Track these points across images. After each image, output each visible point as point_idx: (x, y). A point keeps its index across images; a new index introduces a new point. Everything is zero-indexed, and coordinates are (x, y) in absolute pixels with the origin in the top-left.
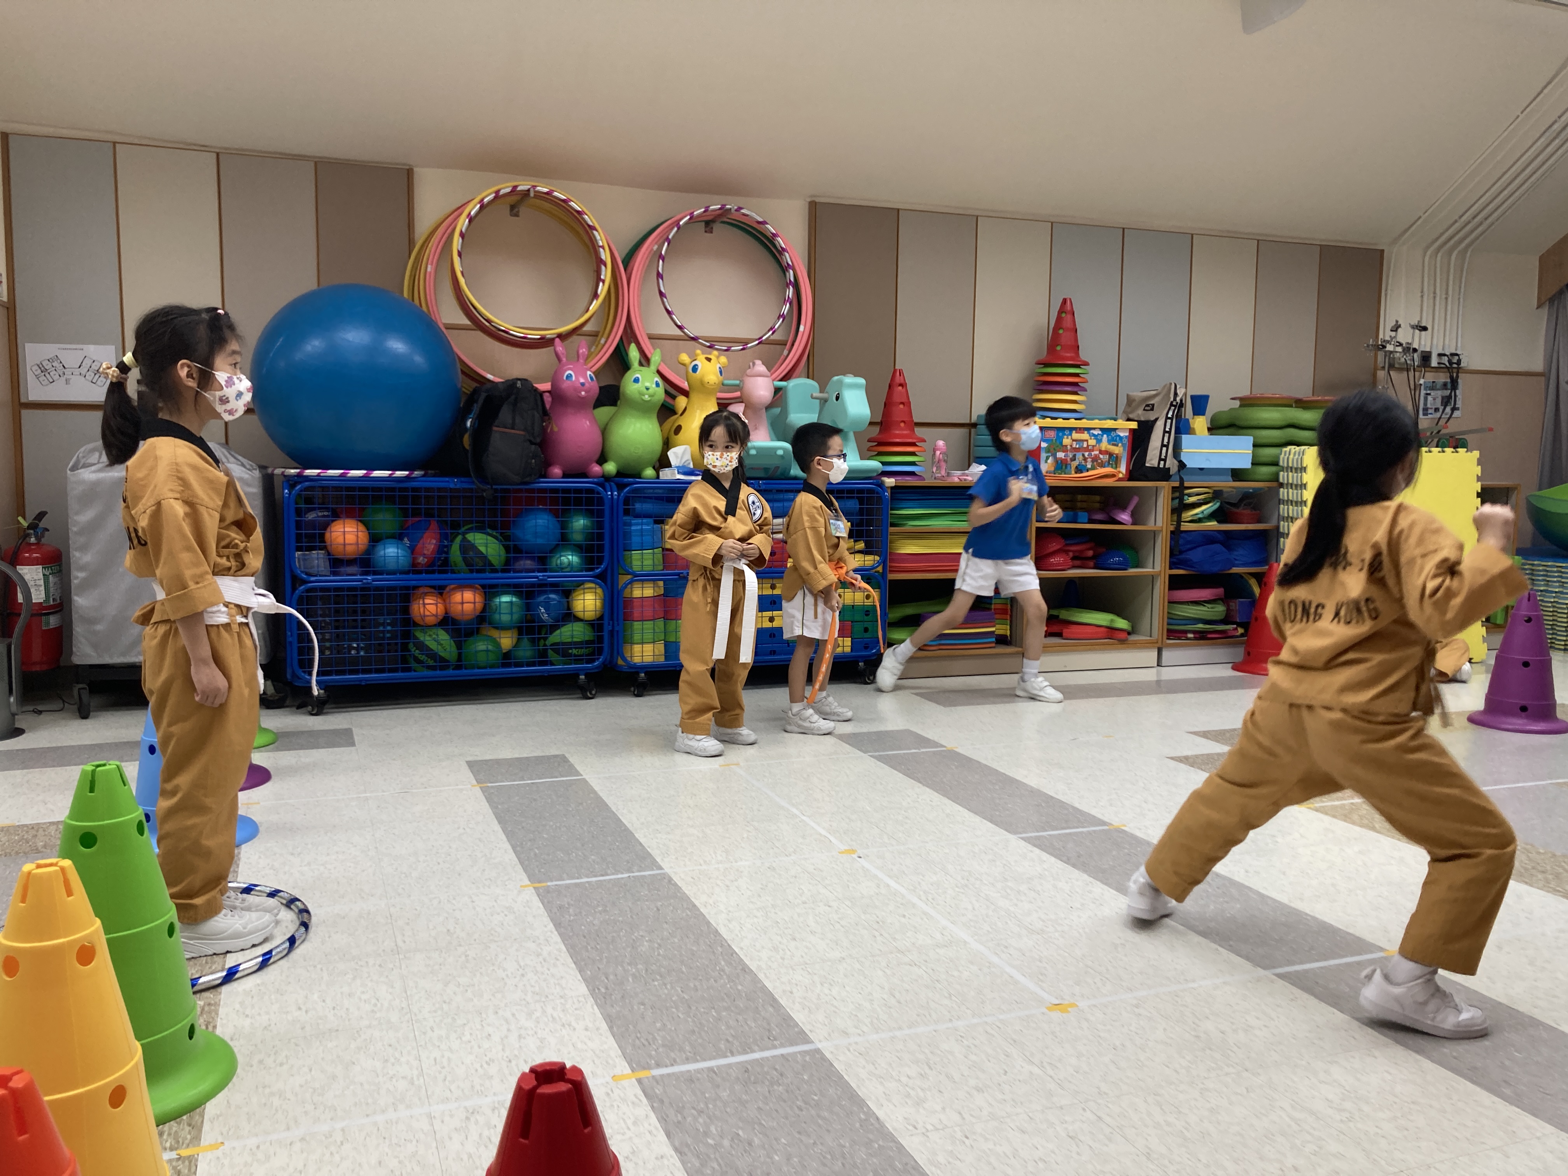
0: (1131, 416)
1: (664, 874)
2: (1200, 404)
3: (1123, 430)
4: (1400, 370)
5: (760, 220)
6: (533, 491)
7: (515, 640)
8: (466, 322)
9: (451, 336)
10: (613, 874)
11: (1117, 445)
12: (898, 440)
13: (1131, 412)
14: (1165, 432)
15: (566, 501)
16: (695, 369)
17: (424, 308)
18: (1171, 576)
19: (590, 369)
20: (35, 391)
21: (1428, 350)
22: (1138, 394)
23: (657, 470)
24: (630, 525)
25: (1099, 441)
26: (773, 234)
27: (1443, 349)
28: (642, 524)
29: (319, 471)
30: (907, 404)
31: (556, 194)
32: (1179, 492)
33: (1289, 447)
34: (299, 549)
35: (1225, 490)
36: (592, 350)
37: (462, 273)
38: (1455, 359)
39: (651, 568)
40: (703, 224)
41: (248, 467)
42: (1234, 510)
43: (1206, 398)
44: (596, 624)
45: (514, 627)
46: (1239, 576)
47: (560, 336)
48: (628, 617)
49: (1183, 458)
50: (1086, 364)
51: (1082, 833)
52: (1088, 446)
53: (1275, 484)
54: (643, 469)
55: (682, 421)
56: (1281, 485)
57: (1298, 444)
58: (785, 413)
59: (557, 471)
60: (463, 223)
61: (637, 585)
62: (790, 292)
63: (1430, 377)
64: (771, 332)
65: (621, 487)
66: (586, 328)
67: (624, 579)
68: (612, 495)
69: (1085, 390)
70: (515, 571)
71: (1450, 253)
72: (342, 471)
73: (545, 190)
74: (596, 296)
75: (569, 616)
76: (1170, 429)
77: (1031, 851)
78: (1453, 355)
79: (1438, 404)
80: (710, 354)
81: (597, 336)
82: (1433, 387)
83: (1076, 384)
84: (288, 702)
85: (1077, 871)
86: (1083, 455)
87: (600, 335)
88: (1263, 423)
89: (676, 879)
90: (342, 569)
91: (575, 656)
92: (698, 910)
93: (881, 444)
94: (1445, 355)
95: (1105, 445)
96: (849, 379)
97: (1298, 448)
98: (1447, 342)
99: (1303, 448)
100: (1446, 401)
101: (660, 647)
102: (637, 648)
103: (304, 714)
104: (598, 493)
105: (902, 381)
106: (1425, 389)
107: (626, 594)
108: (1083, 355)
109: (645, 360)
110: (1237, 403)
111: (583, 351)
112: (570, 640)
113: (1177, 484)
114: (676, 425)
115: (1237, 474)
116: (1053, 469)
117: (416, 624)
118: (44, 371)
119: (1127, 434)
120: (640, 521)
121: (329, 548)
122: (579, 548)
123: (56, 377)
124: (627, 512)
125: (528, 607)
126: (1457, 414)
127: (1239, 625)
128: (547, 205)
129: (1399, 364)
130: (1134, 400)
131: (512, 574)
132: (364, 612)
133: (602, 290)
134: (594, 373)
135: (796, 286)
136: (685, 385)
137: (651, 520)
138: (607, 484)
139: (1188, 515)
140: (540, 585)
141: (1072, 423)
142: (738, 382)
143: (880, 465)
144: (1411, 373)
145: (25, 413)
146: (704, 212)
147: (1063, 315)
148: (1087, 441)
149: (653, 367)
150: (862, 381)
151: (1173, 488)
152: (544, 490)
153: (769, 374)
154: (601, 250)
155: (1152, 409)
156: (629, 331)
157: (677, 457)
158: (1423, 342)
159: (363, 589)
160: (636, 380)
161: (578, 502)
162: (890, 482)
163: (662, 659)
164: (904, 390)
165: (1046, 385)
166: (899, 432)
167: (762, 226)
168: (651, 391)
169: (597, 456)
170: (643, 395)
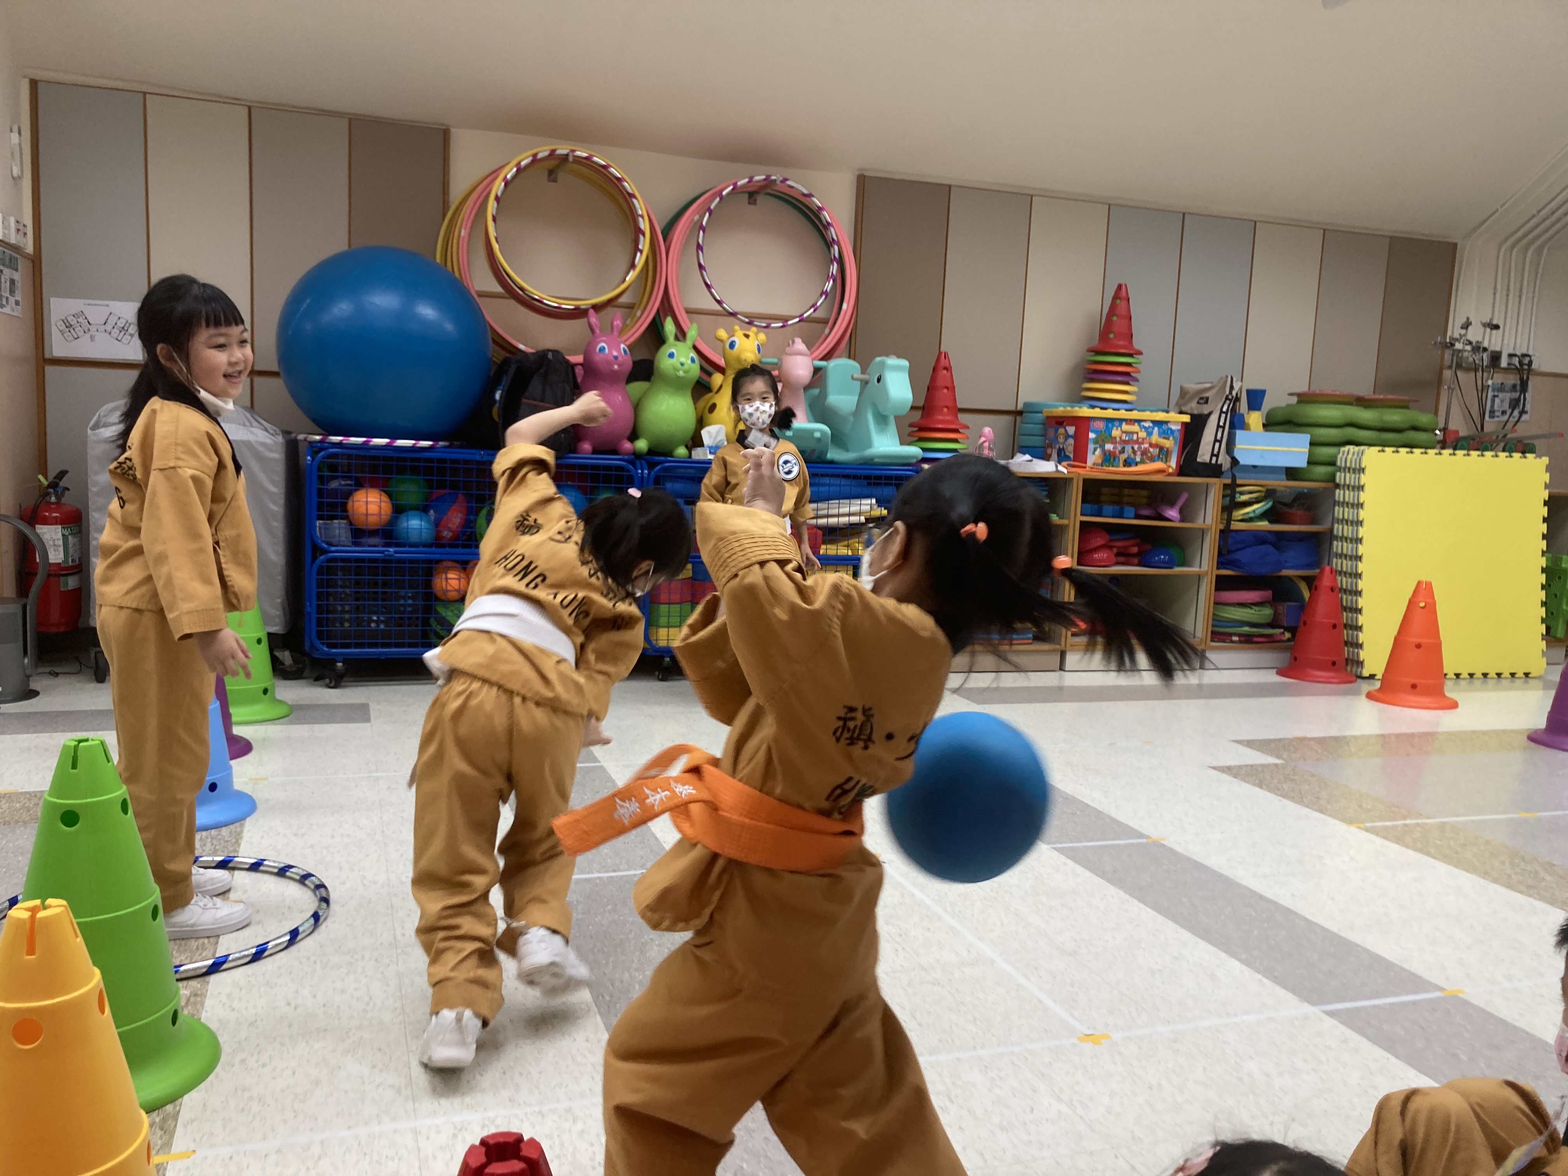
0: (1184, 409)
2: (1255, 399)
3: (1176, 423)
4: (1467, 370)
5: (805, 192)
8: (499, 289)
9: (485, 305)
11: (1168, 439)
12: (940, 426)
13: (1184, 405)
14: (1218, 426)
15: (595, 478)
16: (732, 345)
17: (457, 274)
18: (1218, 577)
19: (624, 342)
20: (59, 347)
21: (1498, 349)
22: (1192, 386)
23: (689, 449)
25: (1150, 434)
26: (818, 207)
27: (1514, 349)
29: (341, 438)
30: (951, 388)
31: (595, 159)
32: (1231, 489)
33: (1347, 448)
34: (320, 518)
35: (1278, 489)
36: (628, 322)
37: (496, 239)
40: (746, 195)
41: (271, 432)
42: (1287, 510)
43: (1263, 392)
46: (1289, 579)
47: (596, 308)
48: (654, 600)
49: (1237, 454)
50: (1140, 353)
51: (1118, 845)
52: (1138, 438)
53: (1330, 485)
54: (677, 446)
55: (717, 399)
56: (1338, 486)
57: (1357, 444)
58: (824, 394)
59: (587, 446)
60: (498, 187)
62: (834, 268)
63: (1499, 378)
64: (812, 310)
65: (651, 465)
66: (622, 300)
68: (642, 473)
69: (1136, 380)
71: (1526, 248)
72: (364, 439)
73: (585, 155)
74: (633, 266)
76: (1225, 423)
77: (1064, 863)
78: (1524, 355)
79: (1506, 406)
80: (749, 330)
82: (1501, 388)
83: (1127, 374)
84: (305, 675)
85: (1112, 887)
86: (1133, 448)
88: (1321, 421)
90: (364, 540)
93: (922, 429)
94: (1515, 355)
95: (1155, 438)
96: (892, 361)
97: (1357, 449)
98: (1518, 343)
99: (1362, 448)
100: (1514, 404)
102: (662, 632)
103: (321, 686)
104: (628, 471)
105: (947, 365)
106: (1493, 390)
108: (1137, 344)
109: (681, 334)
110: (1294, 400)
111: (618, 323)
113: (1229, 481)
114: (711, 403)
115: (1291, 473)
116: (1100, 461)
117: (437, 599)
118: (69, 326)
119: (1179, 427)
121: (351, 518)
123: (81, 333)
126: (1525, 417)
127: (1287, 629)
128: (585, 171)
129: (1466, 363)
130: (1187, 393)
132: (385, 584)
133: (640, 260)
134: (628, 347)
135: (841, 262)
136: (722, 362)
138: (638, 463)
139: (1239, 513)
141: (1122, 414)
142: (775, 360)
143: (921, 451)
144: (1479, 374)
145: (49, 370)
146: (749, 182)
147: (1118, 301)
148: (1137, 433)
149: (689, 342)
150: (905, 363)
151: (1225, 485)
152: (573, 466)
153: (808, 352)
154: (640, 219)
156: (666, 305)
157: (710, 436)
158: (1493, 341)
159: (384, 561)
160: (671, 355)
161: (606, 479)
164: (949, 374)
165: (1096, 374)
166: (942, 418)
167: (808, 199)
168: (686, 367)
169: (628, 433)
170: (678, 371)
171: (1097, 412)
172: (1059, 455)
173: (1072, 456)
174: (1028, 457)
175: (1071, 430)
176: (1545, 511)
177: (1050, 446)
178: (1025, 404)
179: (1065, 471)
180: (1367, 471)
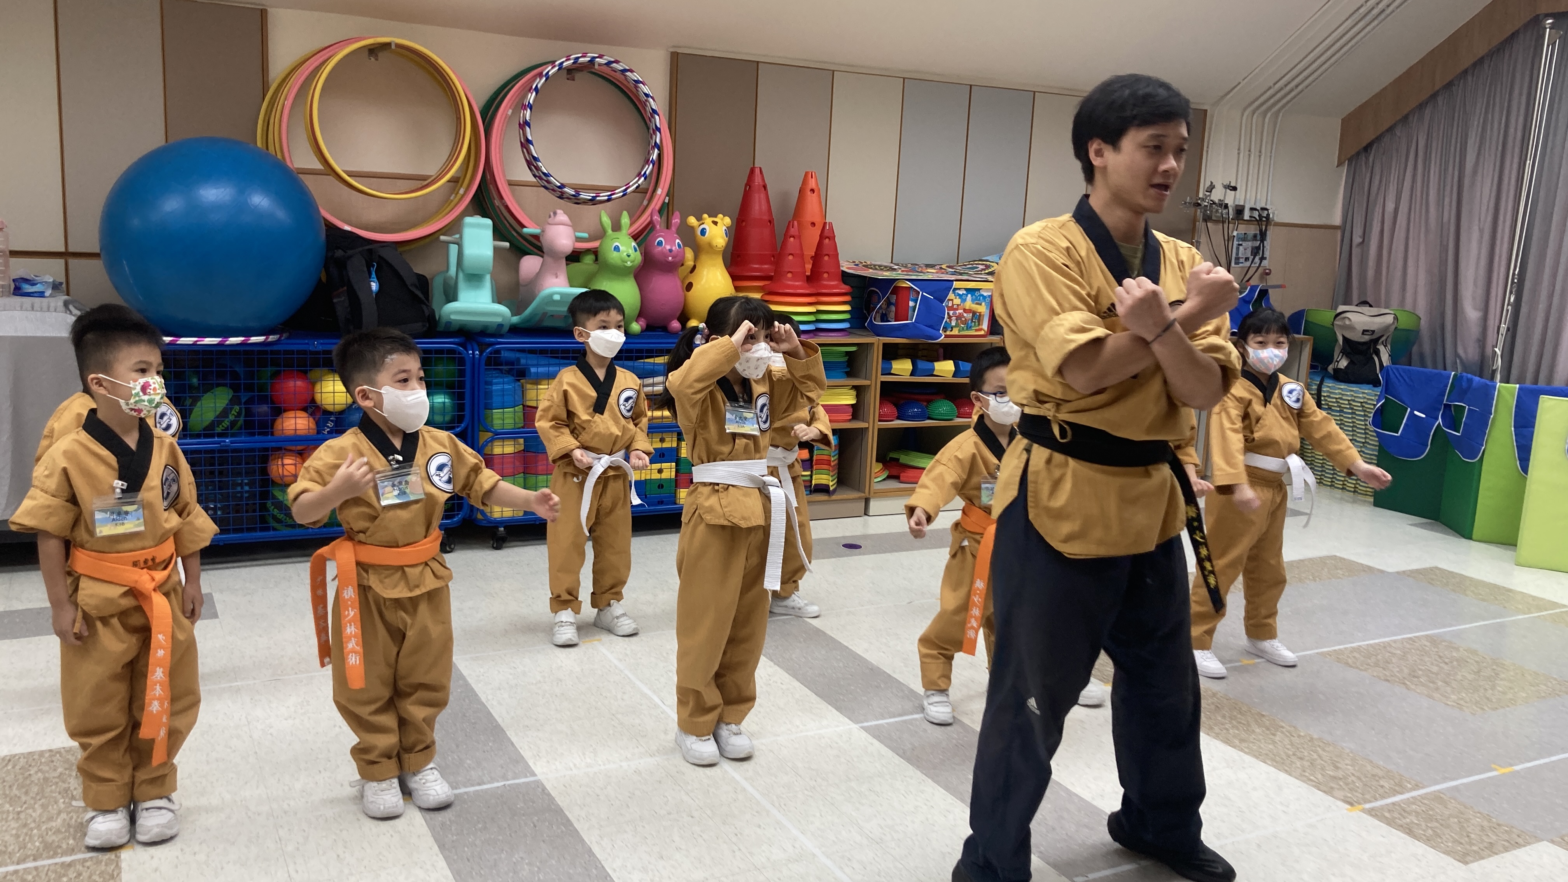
1: (538, 782)
4: (1216, 222)
10: (489, 782)
21: (1242, 203)
24: (491, 384)
27: (1255, 203)
28: (503, 383)
36: (452, 198)
38: (1265, 214)
39: (511, 426)
61: (498, 443)
63: (1242, 229)
65: (482, 347)
67: (484, 436)
68: (473, 353)
71: (1265, 114)
77: (873, 745)
78: (1263, 209)
79: (1248, 254)
81: (458, 182)
82: (1244, 238)
85: (912, 768)
87: (460, 182)
89: (548, 787)
92: (572, 825)
94: (1256, 209)
98: (1259, 197)
100: (1255, 251)
104: (460, 354)
106: (1238, 240)
107: (487, 452)
117: (273, 483)
120: (501, 380)
124: (488, 372)
126: (1265, 263)
132: (221, 473)
137: (512, 379)
138: (468, 344)
144: (1226, 226)
156: (488, 176)
158: (1237, 200)
159: (220, 451)
161: (439, 362)
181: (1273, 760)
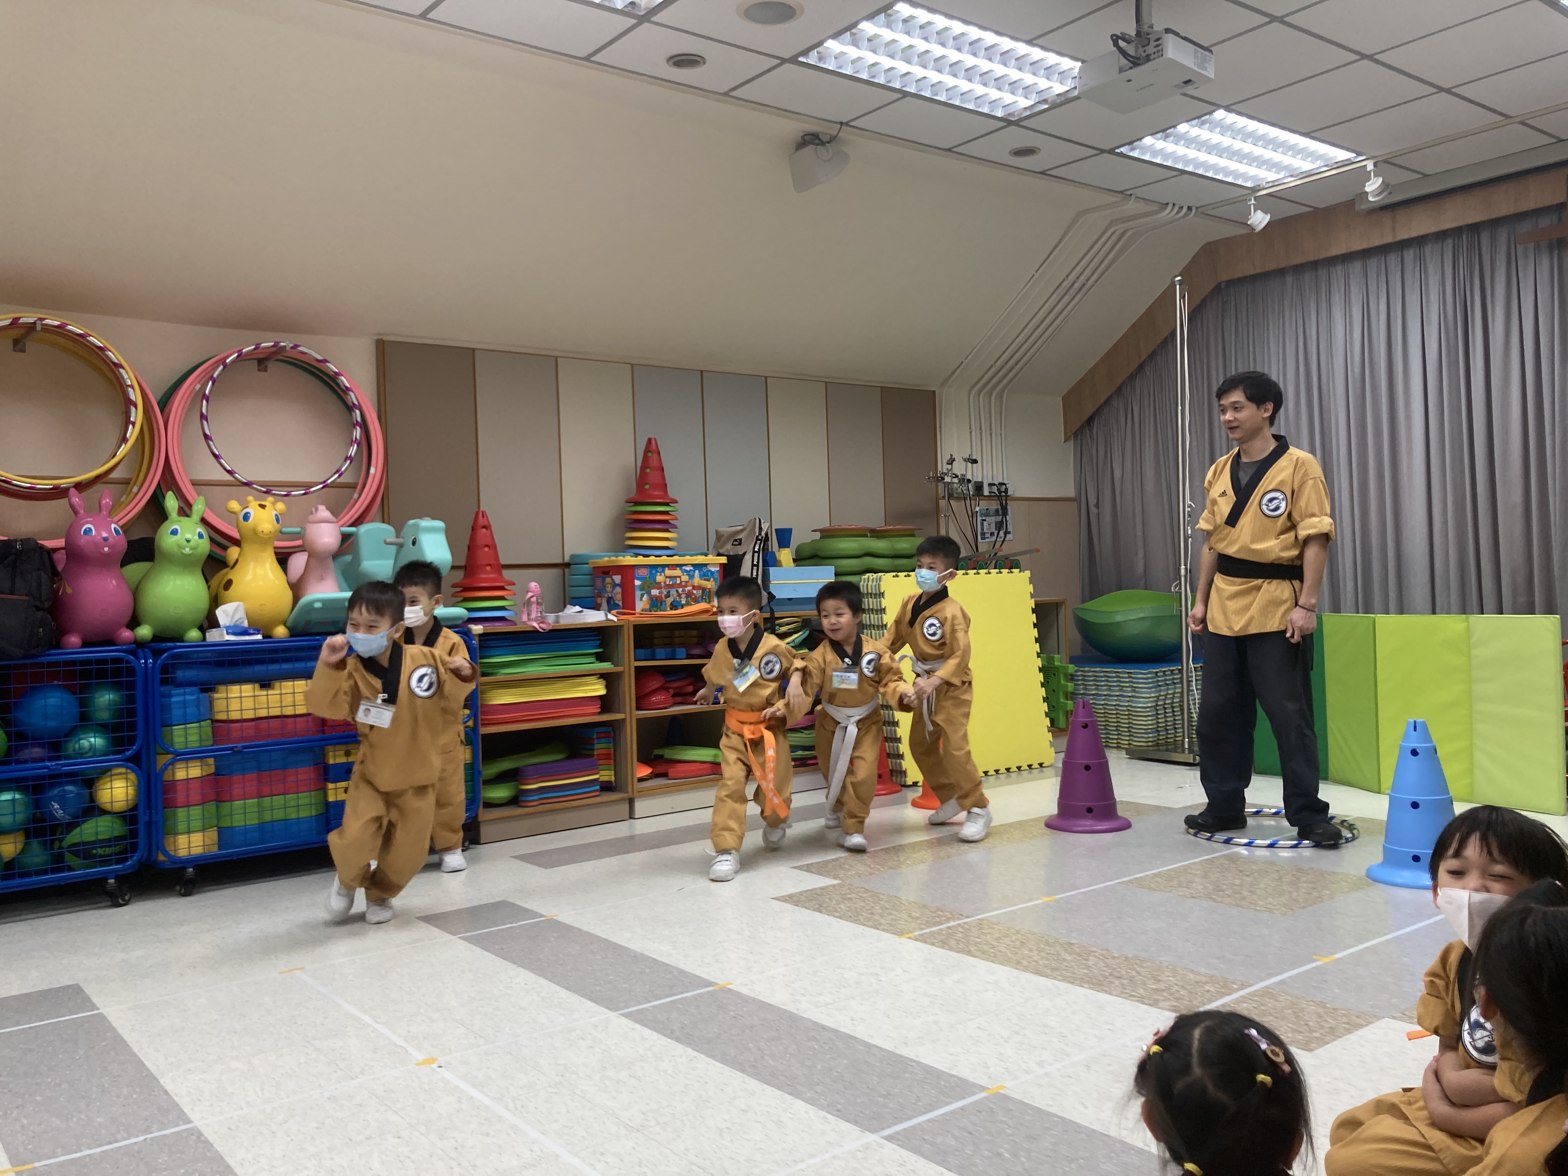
0: (721, 551)
1: (192, 1129)
2: (784, 537)
3: (714, 565)
4: (958, 499)
5: (319, 357)
6: (41, 665)
7: (20, 846)
10: (124, 1139)
11: (709, 580)
12: (485, 585)
13: (721, 547)
14: (753, 565)
15: (85, 675)
16: (246, 517)
19: (116, 523)
21: (980, 480)
22: (725, 529)
23: (202, 629)
24: (170, 696)
25: (692, 577)
26: (335, 373)
27: (992, 479)
28: (184, 694)
30: (493, 546)
31: (69, 327)
33: (867, 576)
36: (121, 500)
38: (1003, 488)
39: (197, 744)
40: (255, 361)
43: (790, 530)
44: (129, 816)
45: (18, 830)
48: (170, 804)
49: (773, 590)
50: (676, 502)
51: (686, 998)
52: (681, 582)
54: (186, 630)
55: (233, 575)
57: (875, 572)
58: (357, 560)
59: (74, 640)
61: (182, 765)
62: (357, 433)
63: (984, 505)
64: (337, 475)
65: (157, 653)
66: (112, 476)
67: (163, 760)
68: (146, 663)
69: (675, 527)
70: (18, 762)
71: (990, 393)
73: (56, 323)
74: (125, 438)
75: (93, 809)
76: (758, 561)
77: (633, 1029)
78: (1001, 484)
79: (993, 529)
80: (265, 500)
81: (128, 483)
82: (987, 514)
83: (666, 522)
85: (680, 1046)
86: (677, 591)
87: (132, 483)
88: (842, 553)
89: (207, 1134)
91: (101, 856)
93: (466, 589)
94: (994, 485)
95: (697, 581)
96: (426, 523)
97: (875, 575)
98: (995, 473)
99: (879, 574)
100: (999, 526)
101: (212, 835)
102: (182, 840)
104: (128, 662)
105: (486, 523)
106: (981, 516)
107: (167, 776)
108: (672, 493)
110: (818, 535)
111: (107, 502)
112: (93, 839)
113: (768, 615)
114: (226, 580)
116: (648, 607)
119: (718, 569)
120: (181, 690)
122: (103, 728)
124: (165, 682)
125: (37, 804)
126: (1009, 537)
128: (59, 340)
129: (957, 493)
130: (722, 536)
131: (14, 766)
133: (133, 433)
135: (364, 425)
136: (236, 535)
137: (195, 689)
138: (140, 651)
140: (52, 777)
141: (664, 560)
142: (298, 530)
143: (466, 612)
144: (968, 502)
146: (255, 349)
147: (649, 455)
148: (680, 577)
149: (196, 517)
150: (440, 524)
152: (57, 664)
153: (334, 519)
154: (131, 390)
155: (740, 544)
156: (168, 477)
157: (227, 615)
158: (975, 473)
160: (174, 532)
161: (101, 674)
162: (477, 629)
163: (215, 849)
164: (488, 532)
165: (637, 523)
166: (486, 576)
167: (322, 364)
168: (192, 543)
169: (127, 620)
170: (184, 548)
171: (640, 560)
172: (608, 603)
173: (620, 603)
174: (578, 608)
175: (617, 579)
176: (1033, 618)
177: (600, 595)
178: (572, 556)
179: (615, 619)
180: (886, 595)
181: (1089, 983)
